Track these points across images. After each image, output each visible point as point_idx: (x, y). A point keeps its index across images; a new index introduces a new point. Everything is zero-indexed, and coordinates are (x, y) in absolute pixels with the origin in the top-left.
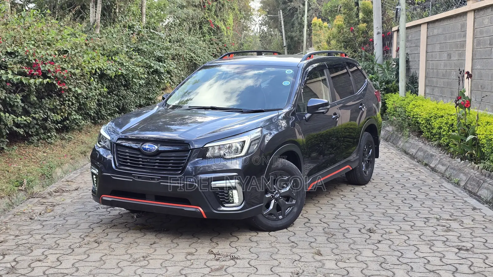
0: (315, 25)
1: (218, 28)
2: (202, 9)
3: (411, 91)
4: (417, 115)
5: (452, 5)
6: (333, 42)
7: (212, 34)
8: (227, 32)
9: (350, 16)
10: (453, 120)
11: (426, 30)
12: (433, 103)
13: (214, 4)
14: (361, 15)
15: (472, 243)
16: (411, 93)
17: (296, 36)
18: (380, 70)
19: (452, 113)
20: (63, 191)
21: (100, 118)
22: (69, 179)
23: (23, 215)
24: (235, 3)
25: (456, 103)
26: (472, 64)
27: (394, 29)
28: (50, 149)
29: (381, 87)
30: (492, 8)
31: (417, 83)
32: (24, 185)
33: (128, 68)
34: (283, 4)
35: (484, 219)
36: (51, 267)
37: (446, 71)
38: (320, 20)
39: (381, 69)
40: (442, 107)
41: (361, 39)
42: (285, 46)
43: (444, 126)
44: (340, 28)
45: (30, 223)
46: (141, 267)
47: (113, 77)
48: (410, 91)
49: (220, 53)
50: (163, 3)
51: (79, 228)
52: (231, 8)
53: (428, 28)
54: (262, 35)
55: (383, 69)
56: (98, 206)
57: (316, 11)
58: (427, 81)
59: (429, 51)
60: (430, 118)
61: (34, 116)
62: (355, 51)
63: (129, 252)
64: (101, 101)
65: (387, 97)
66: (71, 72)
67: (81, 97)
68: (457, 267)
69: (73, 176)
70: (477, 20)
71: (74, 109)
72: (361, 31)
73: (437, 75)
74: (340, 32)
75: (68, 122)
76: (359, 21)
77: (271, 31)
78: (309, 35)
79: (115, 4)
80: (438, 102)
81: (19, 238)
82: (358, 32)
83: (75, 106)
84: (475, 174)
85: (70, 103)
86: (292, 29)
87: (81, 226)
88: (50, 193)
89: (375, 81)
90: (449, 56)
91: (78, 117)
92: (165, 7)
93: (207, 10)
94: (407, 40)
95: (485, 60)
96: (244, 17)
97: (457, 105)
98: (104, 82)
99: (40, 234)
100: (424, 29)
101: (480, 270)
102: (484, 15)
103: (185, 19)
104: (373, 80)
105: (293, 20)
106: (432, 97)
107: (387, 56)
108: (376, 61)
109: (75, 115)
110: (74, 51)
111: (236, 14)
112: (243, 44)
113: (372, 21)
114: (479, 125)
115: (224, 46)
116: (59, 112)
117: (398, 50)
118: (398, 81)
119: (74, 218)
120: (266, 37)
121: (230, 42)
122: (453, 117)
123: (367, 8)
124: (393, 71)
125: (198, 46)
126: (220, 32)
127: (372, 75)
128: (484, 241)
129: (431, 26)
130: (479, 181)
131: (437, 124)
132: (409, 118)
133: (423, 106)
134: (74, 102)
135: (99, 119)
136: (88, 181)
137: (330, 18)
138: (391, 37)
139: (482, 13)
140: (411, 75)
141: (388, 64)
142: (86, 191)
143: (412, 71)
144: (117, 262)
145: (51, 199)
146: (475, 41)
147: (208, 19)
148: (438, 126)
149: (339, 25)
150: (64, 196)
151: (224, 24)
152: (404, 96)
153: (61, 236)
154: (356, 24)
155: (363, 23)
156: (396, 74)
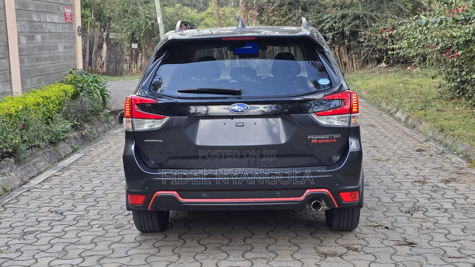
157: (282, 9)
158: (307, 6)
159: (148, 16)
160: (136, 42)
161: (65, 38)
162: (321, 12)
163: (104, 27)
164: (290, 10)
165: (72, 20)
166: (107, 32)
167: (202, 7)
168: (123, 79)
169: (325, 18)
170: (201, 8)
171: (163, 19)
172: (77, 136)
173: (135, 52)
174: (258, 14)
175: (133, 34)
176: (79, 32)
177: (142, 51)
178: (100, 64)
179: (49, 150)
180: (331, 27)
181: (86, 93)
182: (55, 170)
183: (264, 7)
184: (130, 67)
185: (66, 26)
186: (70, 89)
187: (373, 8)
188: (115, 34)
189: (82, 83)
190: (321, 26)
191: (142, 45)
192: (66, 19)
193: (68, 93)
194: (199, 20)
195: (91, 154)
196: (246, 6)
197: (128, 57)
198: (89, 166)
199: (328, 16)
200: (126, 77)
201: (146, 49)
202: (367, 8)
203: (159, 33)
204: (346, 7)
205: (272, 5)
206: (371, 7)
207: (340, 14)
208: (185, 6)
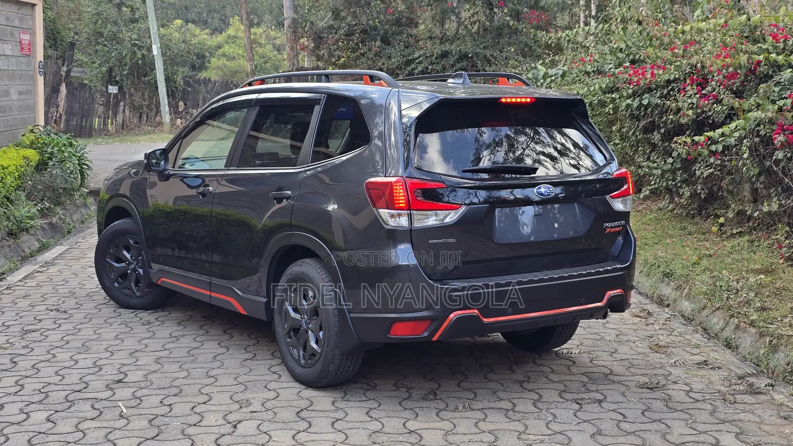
157: (351, 40)
158: (389, 35)
159: (137, 42)
160: (116, 83)
161: (20, 78)
162: (411, 46)
163: (63, 58)
164: (363, 42)
165: (30, 51)
166: (68, 67)
167: (217, 25)
168: (94, 141)
169: (416, 55)
170: (216, 27)
171: (161, 48)
172: (45, 226)
173: (113, 99)
174: (313, 45)
175: (110, 70)
176: (40, 70)
177: (125, 98)
178: (55, 118)
179: (8, 243)
180: (425, 70)
181: (57, 162)
182: (35, 265)
183: (322, 35)
184: (105, 124)
185: (22, 60)
186: (33, 155)
187: (488, 44)
188: (80, 69)
189: (51, 146)
190: (409, 68)
191: (125, 88)
192: (22, 49)
193: (31, 162)
194: (213, 48)
195: (80, 246)
196: (294, 32)
197: (102, 107)
198: (82, 261)
199: (421, 53)
200: (100, 139)
201: (131, 95)
202: (479, 43)
203: (154, 69)
204: (449, 40)
205: (336, 33)
206: (484, 42)
207: (438, 49)
208: (189, 24)
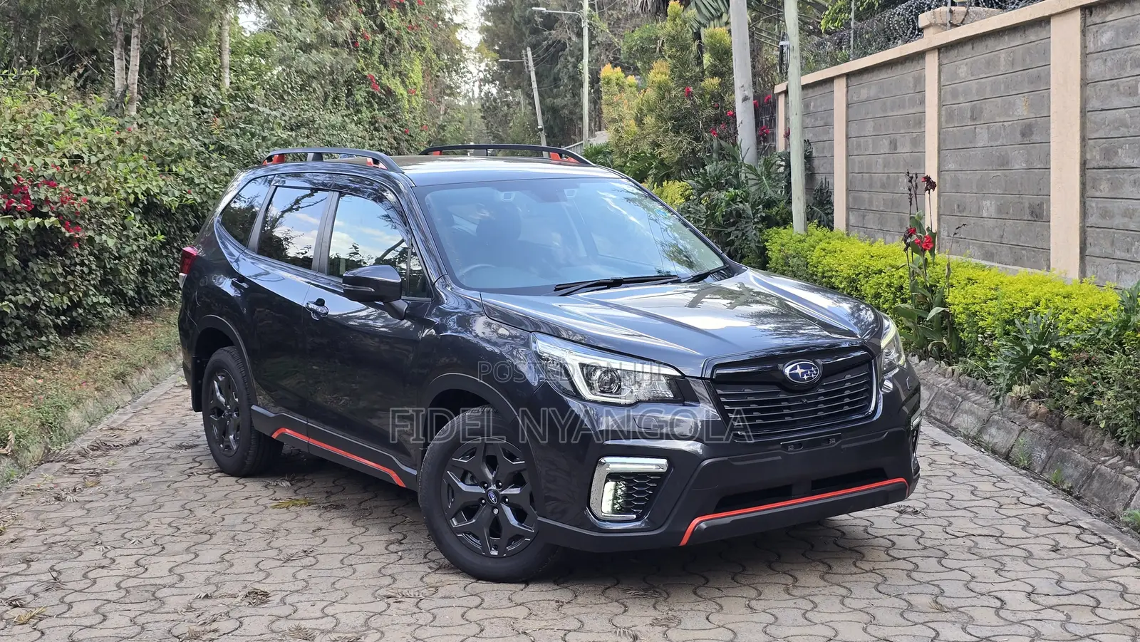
0: (608, 83)
1: (389, 92)
2: (350, 51)
3: (819, 222)
4: (831, 270)
5: (895, 38)
6: (649, 120)
7: (376, 106)
8: (409, 101)
9: (684, 63)
10: (901, 277)
11: (845, 90)
12: (862, 244)
13: (377, 39)
14: (707, 59)
15: (925, 501)
16: (819, 226)
17: (565, 105)
18: (753, 179)
19: (899, 263)
20: (110, 448)
21: (144, 300)
22: (114, 426)
23: (39, 495)
24: (426, 35)
25: (905, 241)
26: (939, 160)
27: (779, 88)
28: (46, 370)
29: (754, 215)
30: (973, 44)
31: (831, 203)
32: (9, 444)
33: (204, 189)
34: (531, 33)
35: (952, 461)
36: (129, 577)
37: (888, 177)
38: (619, 69)
39: (754, 177)
40: (880, 252)
41: (710, 112)
42: (541, 130)
43: (884, 291)
44: (662, 89)
45: (58, 507)
46: (304, 567)
47: (173, 210)
48: (816, 221)
49: (396, 148)
50: (265, 41)
51: (162, 510)
52: (417, 46)
53: (847, 86)
54: (487, 104)
55: (757, 175)
56: (189, 471)
57: (607, 50)
58: (851, 200)
59: (853, 134)
60: (857, 275)
61: (13, 298)
62: (697, 139)
63: (274, 544)
64: (147, 264)
65: (768, 236)
66: (90, 201)
67: (107, 255)
68: (894, 540)
69: (119, 419)
70: (945, 69)
71: (92, 282)
72: (708, 93)
73: (871, 186)
74: (664, 98)
75: (81, 311)
76: (703, 72)
77: (507, 96)
78: (596, 100)
79: (164, 48)
80: (873, 242)
81: (45, 533)
82: (701, 96)
83: (94, 276)
84: (947, 385)
85: (86, 270)
86: (555, 90)
87: (165, 507)
88: (83, 452)
89: (741, 202)
90: (893, 144)
91: (101, 299)
92: (268, 49)
93: (363, 52)
94: (807, 112)
95: (962, 152)
96: (446, 65)
97: (908, 245)
98: (152, 221)
99: (86, 524)
100: (840, 87)
101: (937, 542)
102: (959, 58)
103: (315, 75)
104: (738, 200)
105: (556, 70)
106: (862, 233)
107: (765, 147)
108: (743, 159)
109: (94, 295)
110: (95, 155)
111: (429, 60)
112: (445, 126)
113: (731, 71)
114: (952, 286)
115: (405, 133)
116: (62, 289)
117: (787, 135)
118: (789, 202)
119: (148, 493)
120: (495, 108)
121: (417, 123)
122: (901, 272)
123: (720, 43)
124: (779, 180)
125: (347, 134)
126: (395, 103)
127: (735, 189)
128: (949, 497)
129: (854, 81)
130: (953, 398)
131: (871, 287)
132: (815, 277)
133: (842, 251)
134: (94, 267)
135: (142, 303)
136: (155, 428)
137: (639, 65)
138: (774, 106)
139: (953, 53)
140: (817, 187)
141: (768, 165)
142: (157, 445)
143: (819, 178)
144: (257, 562)
145: (87, 464)
146: (943, 113)
147: (366, 73)
148: (873, 291)
149: (660, 83)
150: (113, 456)
151: (403, 82)
152: (803, 232)
153: (130, 526)
154: (696, 80)
155: (712, 78)
156: (786, 186)
